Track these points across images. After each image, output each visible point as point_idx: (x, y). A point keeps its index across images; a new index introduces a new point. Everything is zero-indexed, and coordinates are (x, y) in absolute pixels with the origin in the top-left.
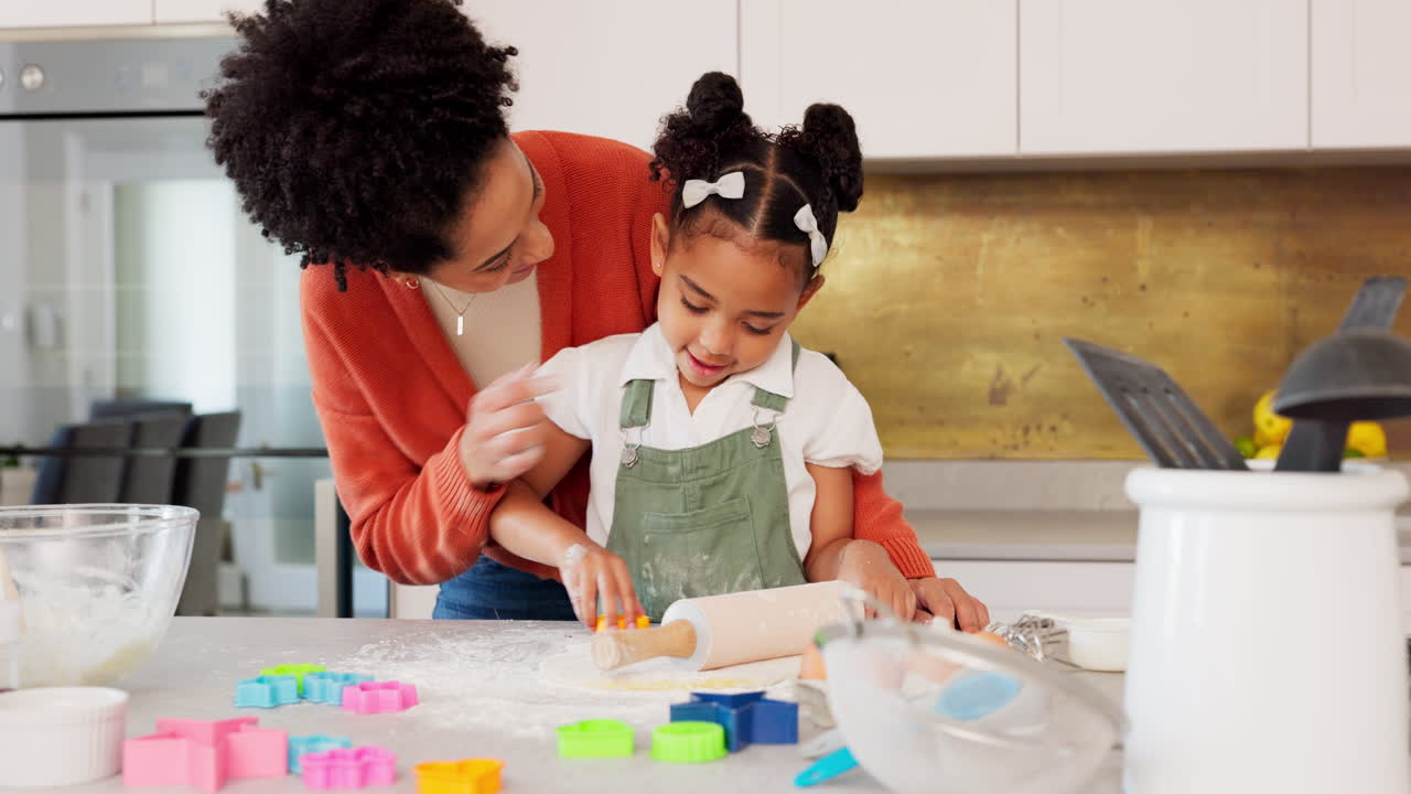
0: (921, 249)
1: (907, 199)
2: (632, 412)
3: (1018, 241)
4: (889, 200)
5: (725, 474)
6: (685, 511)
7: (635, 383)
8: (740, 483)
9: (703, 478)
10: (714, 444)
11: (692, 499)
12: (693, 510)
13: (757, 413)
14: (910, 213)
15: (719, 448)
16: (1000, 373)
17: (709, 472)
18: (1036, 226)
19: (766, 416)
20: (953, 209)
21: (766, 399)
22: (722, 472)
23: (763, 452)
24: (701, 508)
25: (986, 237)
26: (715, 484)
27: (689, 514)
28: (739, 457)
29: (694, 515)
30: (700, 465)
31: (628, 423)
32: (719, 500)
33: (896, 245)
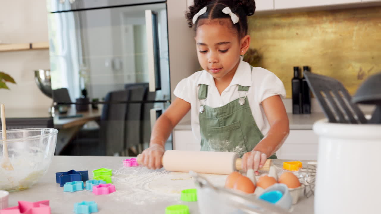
0: (335, 33)
1: (331, 18)
2: (201, 95)
3: (366, 29)
4: (325, 18)
5: (231, 114)
6: (220, 126)
7: (202, 85)
8: (236, 117)
9: (224, 116)
10: (227, 105)
11: (221, 123)
12: (222, 126)
13: (240, 93)
14: (331, 22)
15: (229, 106)
16: (361, 70)
17: (226, 114)
18: (371, 24)
19: (243, 94)
20: (345, 20)
21: (242, 88)
22: (230, 114)
23: (243, 106)
24: (224, 125)
25: (356, 28)
26: (228, 117)
27: (221, 127)
28: (235, 108)
29: (222, 128)
30: (223, 112)
31: (201, 98)
32: (229, 122)
33: (327, 32)
